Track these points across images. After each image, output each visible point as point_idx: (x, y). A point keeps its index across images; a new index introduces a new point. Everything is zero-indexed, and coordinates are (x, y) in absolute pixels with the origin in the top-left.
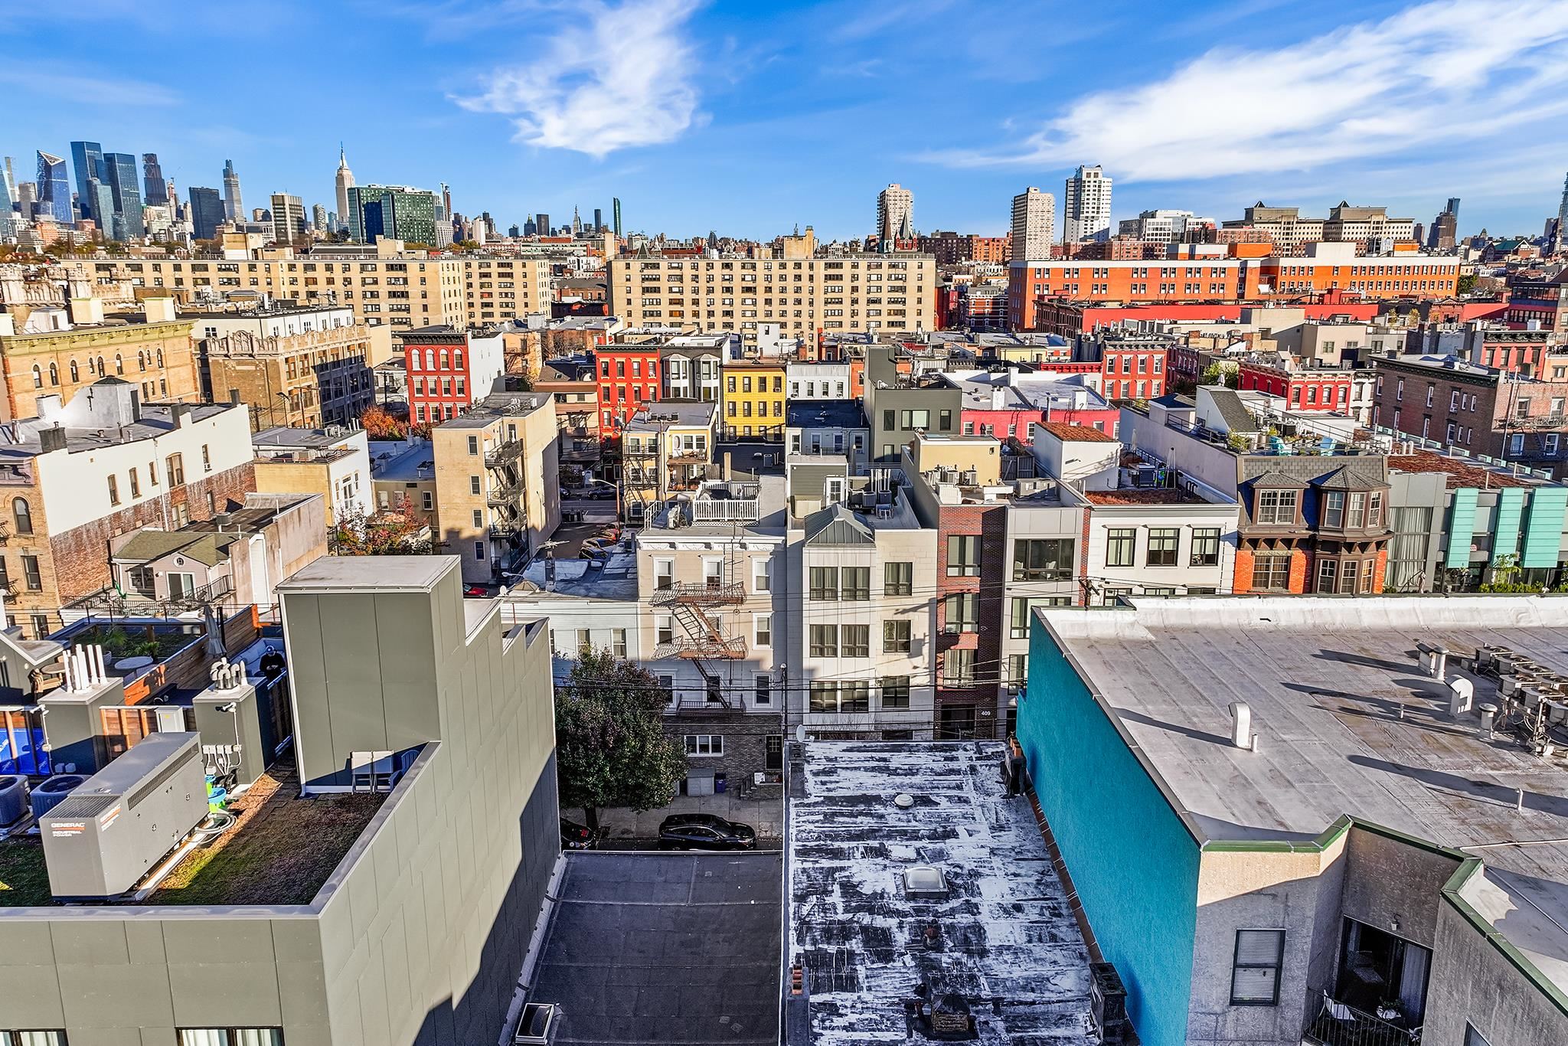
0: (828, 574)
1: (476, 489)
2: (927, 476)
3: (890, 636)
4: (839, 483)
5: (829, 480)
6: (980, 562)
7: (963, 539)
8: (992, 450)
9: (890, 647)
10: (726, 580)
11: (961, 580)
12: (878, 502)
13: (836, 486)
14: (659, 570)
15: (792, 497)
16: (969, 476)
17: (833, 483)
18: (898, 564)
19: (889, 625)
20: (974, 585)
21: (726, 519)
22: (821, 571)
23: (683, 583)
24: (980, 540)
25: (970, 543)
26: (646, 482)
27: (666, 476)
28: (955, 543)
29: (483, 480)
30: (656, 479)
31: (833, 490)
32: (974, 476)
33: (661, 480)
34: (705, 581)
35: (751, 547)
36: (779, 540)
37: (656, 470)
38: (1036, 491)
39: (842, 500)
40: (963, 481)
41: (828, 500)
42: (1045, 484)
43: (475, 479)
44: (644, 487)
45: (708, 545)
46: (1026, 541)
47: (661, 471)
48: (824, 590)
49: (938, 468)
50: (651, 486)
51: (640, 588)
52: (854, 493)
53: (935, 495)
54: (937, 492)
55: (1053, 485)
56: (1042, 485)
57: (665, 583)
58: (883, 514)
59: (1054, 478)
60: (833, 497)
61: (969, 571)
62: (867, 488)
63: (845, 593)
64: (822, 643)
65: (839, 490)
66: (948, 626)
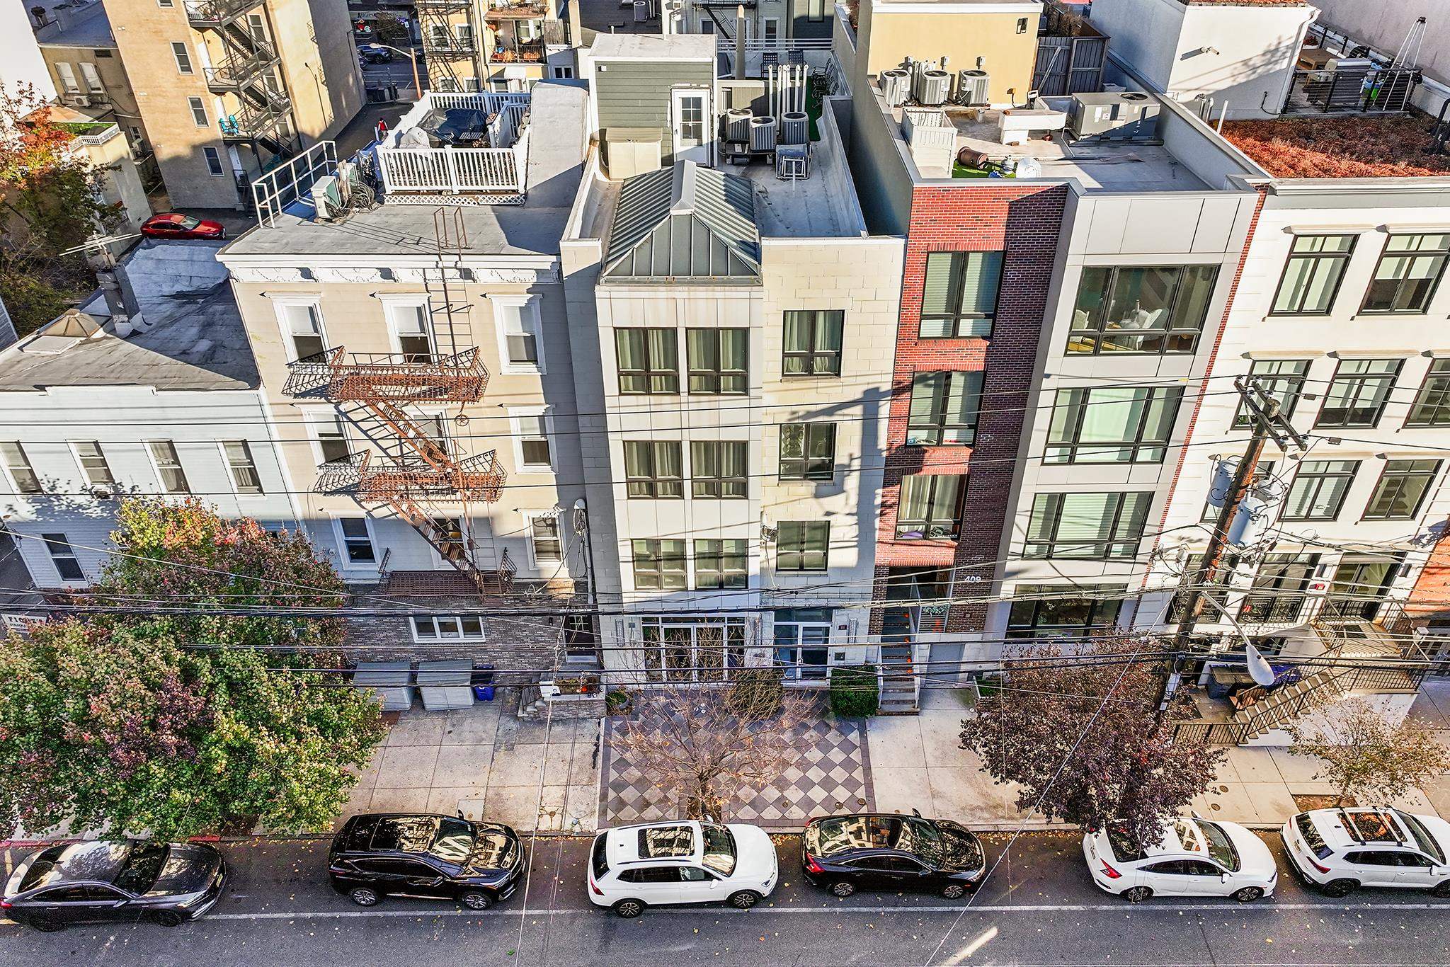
0: (656, 344)
1: (185, 65)
2: (881, 85)
3: (794, 451)
4: (698, 102)
5: (678, 96)
6: (992, 309)
7: (960, 261)
8: (1023, 23)
9: (789, 472)
10: (441, 346)
11: (950, 346)
12: (781, 141)
13: (693, 109)
14: (290, 325)
15: (603, 133)
16: (971, 84)
17: (686, 102)
18: (813, 315)
19: (791, 431)
20: (974, 356)
21: (456, 190)
22: (641, 335)
23: (347, 349)
24: (998, 263)
25: (975, 265)
26: (455, 49)
27: (486, 39)
28: (941, 268)
29: (192, 49)
30: (471, 45)
31: (686, 116)
32: (981, 87)
33: (478, 46)
34: (397, 347)
35: (482, 276)
36: (546, 261)
37: (469, 29)
38: (1117, 124)
39: (706, 139)
40: (958, 97)
41: (678, 138)
42: (1137, 108)
43: (179, 48)
44: (454, 56)
45: (387, 274)
46: (1108, 271)
47: (476, 31)
48: (648, 374)
49: (906, 64)
50: (464, 55)
51: (258, 360)
52: (733, 119)
53: (900, 144)
54: (905, 135)
55: (1153, 110)
56: (1130, 112)
57: (311, 350)
58: (789, 169)
59: (1152, 90)
60: (687, 132)
61: (966, 327)
62: (760, 107)
63: (694, 379)
64: (650, 470)
65: (698, 116)
66: (912, 434)
